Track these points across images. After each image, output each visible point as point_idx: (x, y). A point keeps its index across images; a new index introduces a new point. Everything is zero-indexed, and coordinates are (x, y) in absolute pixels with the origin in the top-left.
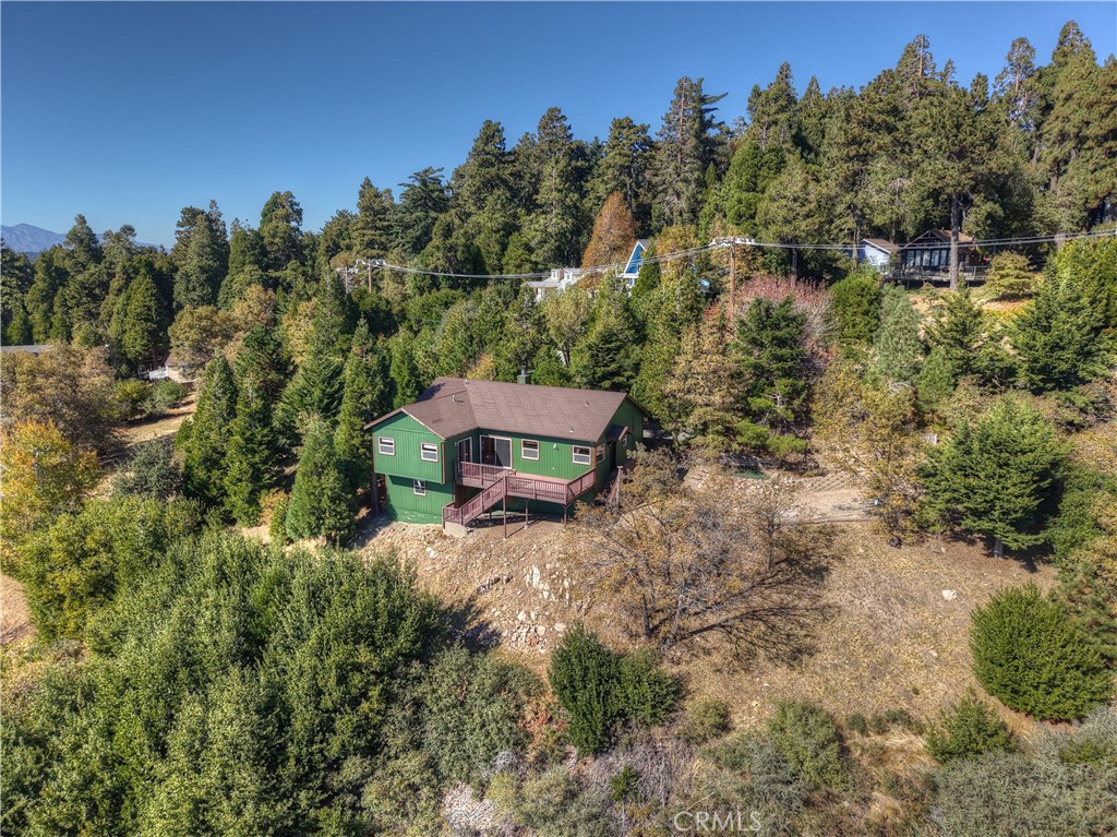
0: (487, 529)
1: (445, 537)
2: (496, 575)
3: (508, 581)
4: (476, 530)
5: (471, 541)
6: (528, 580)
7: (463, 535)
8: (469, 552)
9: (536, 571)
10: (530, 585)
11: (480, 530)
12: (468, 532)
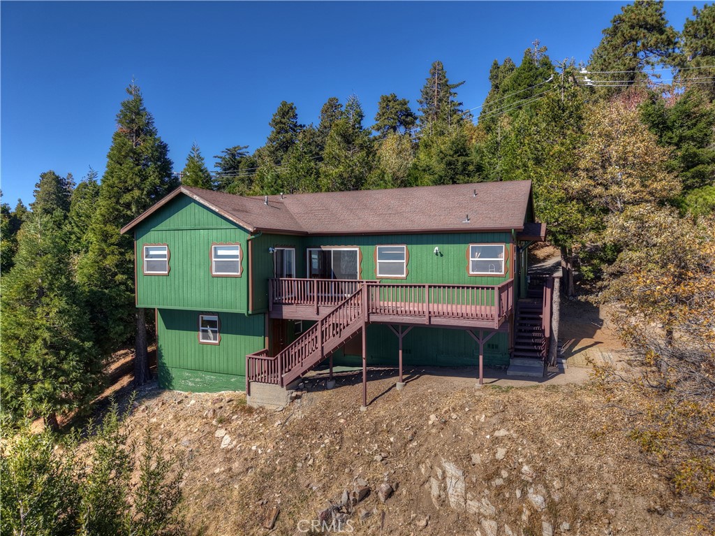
0: (325, 393)
1: (250, 411)
2: (363, 483)
3: (390, 494)
4: (306, 396)
5: (299, 415)
6: (435, 492)
7: (283, 404)
8: (297, 434)
9: (451, 469)
10: (443, 502)
11: (314, 395)
12: (293, 399)
